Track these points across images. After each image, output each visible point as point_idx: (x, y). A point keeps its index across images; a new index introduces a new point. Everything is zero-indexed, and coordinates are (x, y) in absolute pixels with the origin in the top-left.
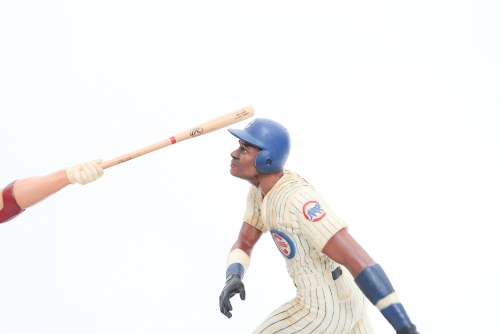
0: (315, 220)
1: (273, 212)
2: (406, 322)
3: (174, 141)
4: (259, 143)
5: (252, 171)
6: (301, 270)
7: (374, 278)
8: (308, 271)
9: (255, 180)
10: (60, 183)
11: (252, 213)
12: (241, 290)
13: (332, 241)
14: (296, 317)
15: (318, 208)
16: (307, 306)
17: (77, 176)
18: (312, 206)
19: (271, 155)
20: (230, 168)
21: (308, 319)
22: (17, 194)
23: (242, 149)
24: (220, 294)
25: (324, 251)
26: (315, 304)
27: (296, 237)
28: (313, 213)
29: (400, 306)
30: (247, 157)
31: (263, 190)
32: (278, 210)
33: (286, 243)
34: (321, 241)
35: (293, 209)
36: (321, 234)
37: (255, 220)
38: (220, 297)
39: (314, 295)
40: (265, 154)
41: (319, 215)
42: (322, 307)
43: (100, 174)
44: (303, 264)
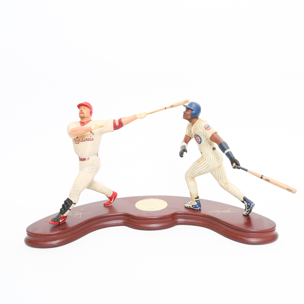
0: (208, 130)
1: (196, 129)
2: (232, 156)
3: (166, 108)
4: (192, 108)
5: (189, 117)
6: (203, 147)
7: (224, 145)
8: (205, 147)
9: (190, 120)
10: (134, 118)
11: (188, 132)
12: (186, 150)
13: (212, 135)
14: (201, 161)
15: (209, 126)
16: (205, 158)
17: (140, 117)
18: (207, 126)
19: (196, 112)
20: (183, 116)
21: (205, 161)
22: (123, 121)
23: (187, 111)
24: (180, 151)
25: (210, 139)
26: (207, 157)
27: (202, 136)
28: (207, 128)
29: (231, 152)
30: (189, 113)
31: (192, 123)
32: (197, 128)
33: (199, 138)
34: (209, 135)
35: (202, 127)
36: (209, 134)
37: (189, 134)
38: (180, 152)
39: (207, 154)
40: (194, 112)
41: (209, 128)
42: (209, 158)
43: (146, 116)
44: (204, 145)
